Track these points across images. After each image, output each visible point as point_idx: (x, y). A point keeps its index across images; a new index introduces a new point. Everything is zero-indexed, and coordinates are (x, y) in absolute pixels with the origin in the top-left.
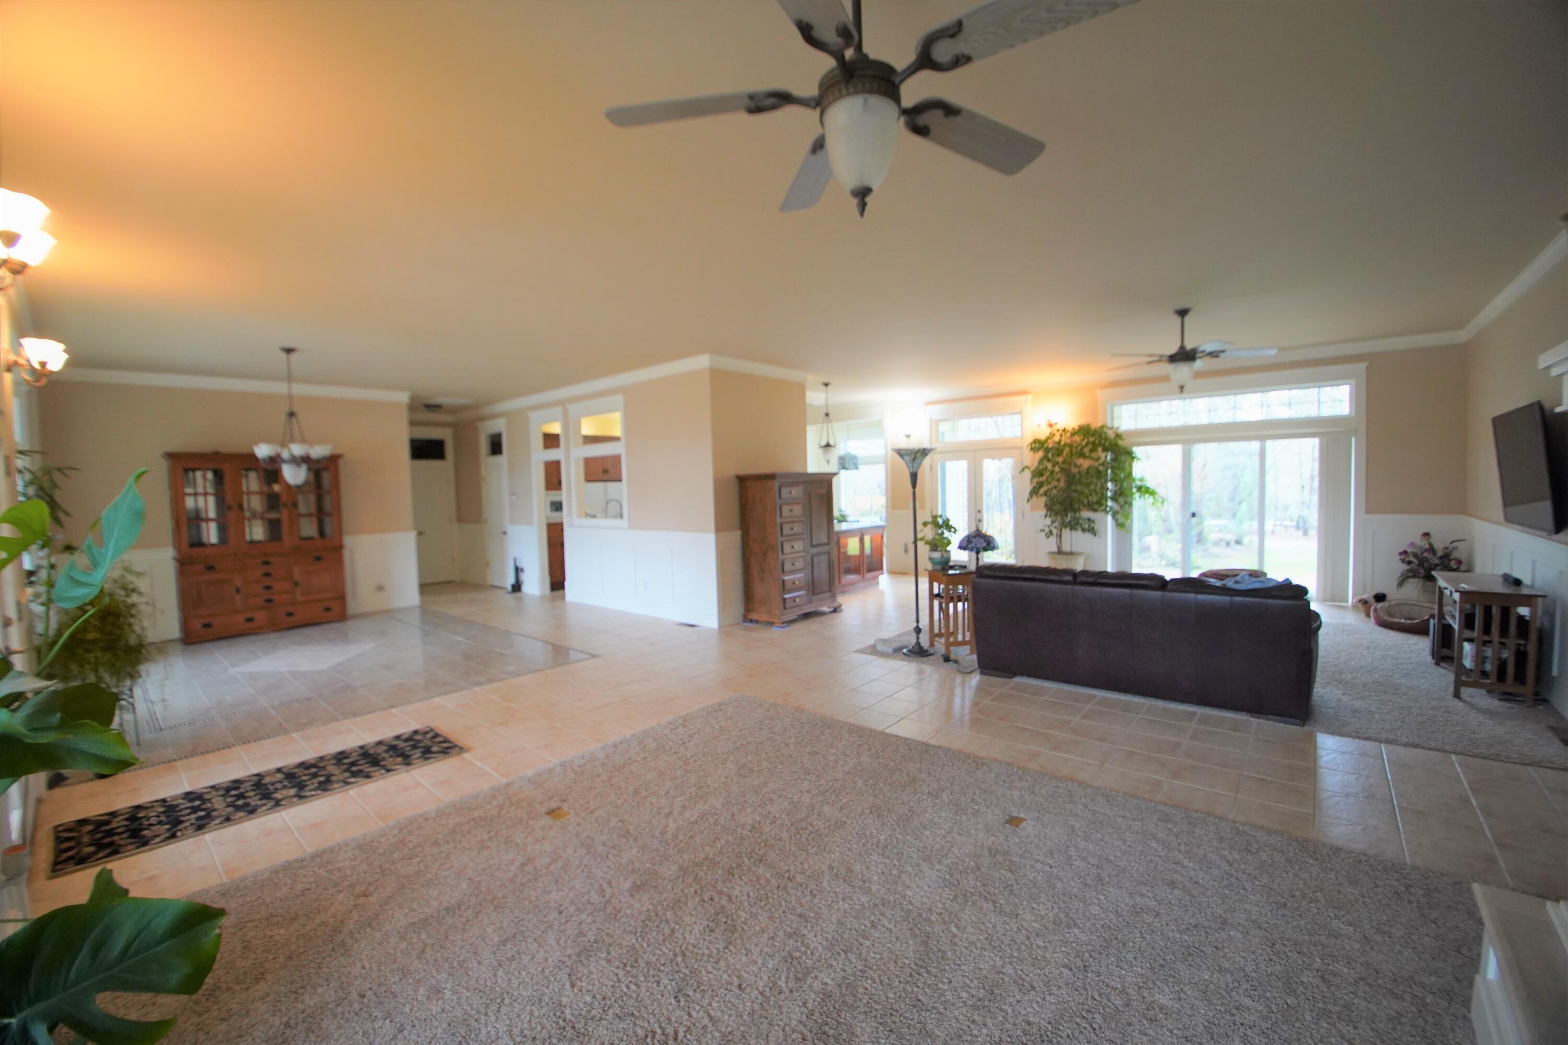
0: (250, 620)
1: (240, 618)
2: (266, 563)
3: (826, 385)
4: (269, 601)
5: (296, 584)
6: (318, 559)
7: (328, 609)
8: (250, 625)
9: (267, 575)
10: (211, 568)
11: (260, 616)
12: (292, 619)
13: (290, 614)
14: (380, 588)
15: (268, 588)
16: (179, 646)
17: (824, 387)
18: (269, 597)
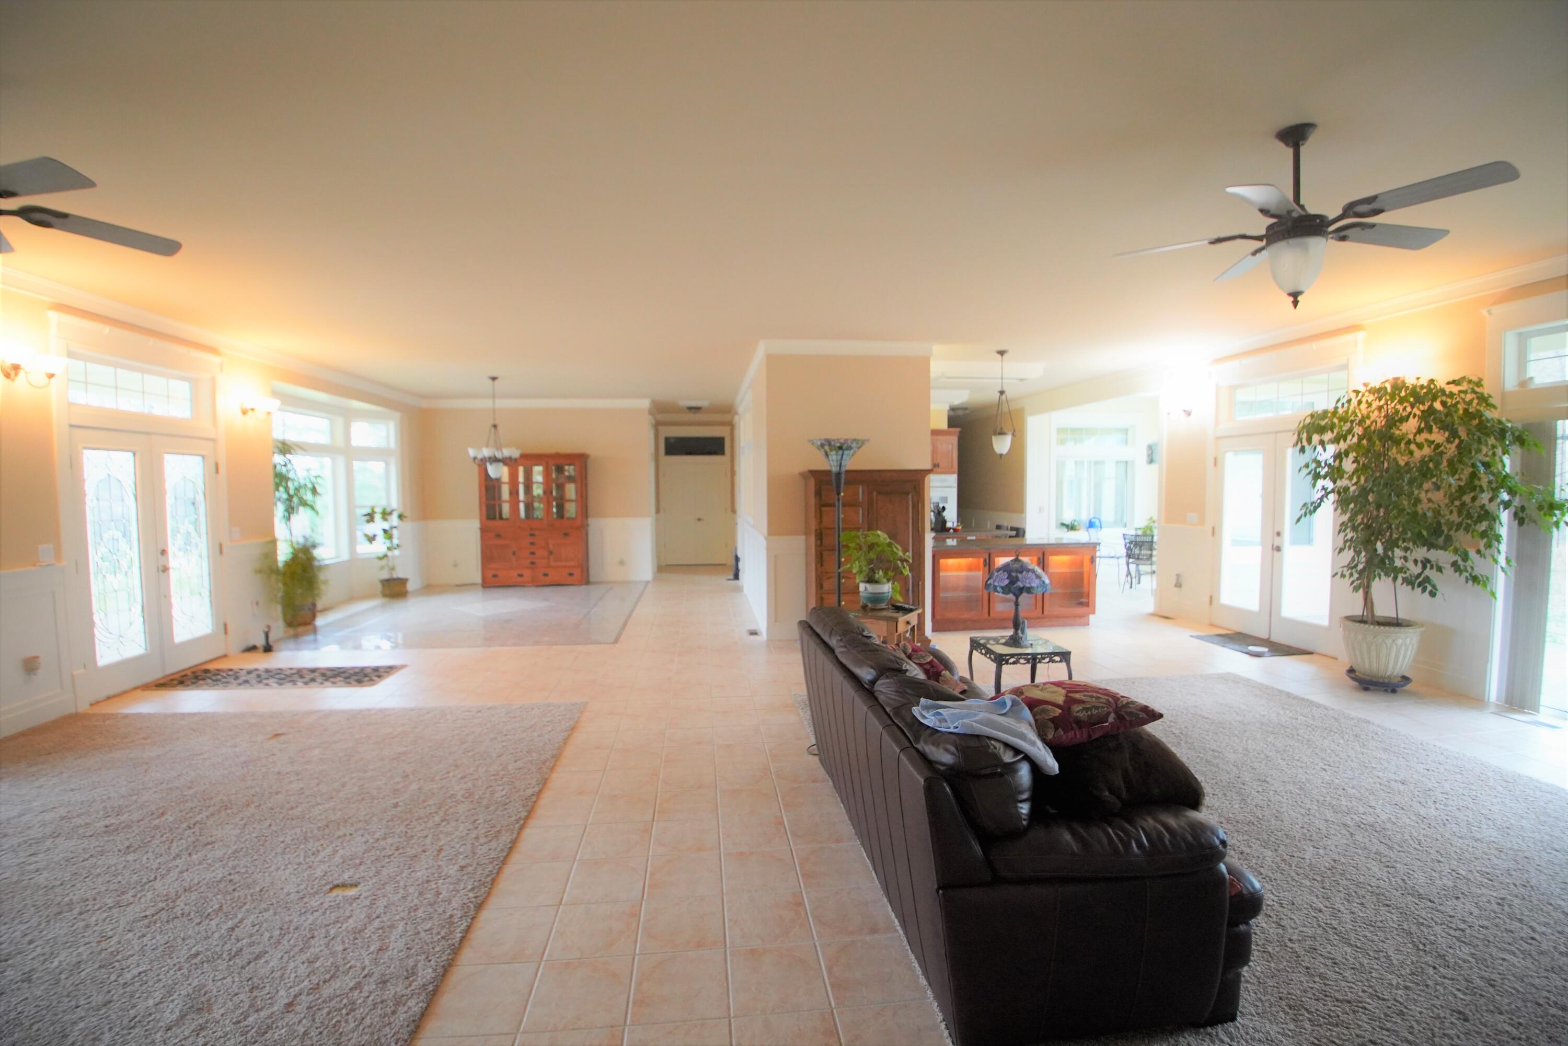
0: (521, 576)
1: (514, 573)
2: (532, 535)
3: (1002, 353)
4: (532, 563)
5: (551, 553)
6: (566, 534)
7: (571, 575)
8: (520, 579)
9: (532, 544)
10: (498, 536)
11: (527, 573)
12: (547, 578)
13: (546, 575)
14: (622, 563)
15: (533, 553)
16: (480, 588)
17: (999, 356)
18: (533, 560)
